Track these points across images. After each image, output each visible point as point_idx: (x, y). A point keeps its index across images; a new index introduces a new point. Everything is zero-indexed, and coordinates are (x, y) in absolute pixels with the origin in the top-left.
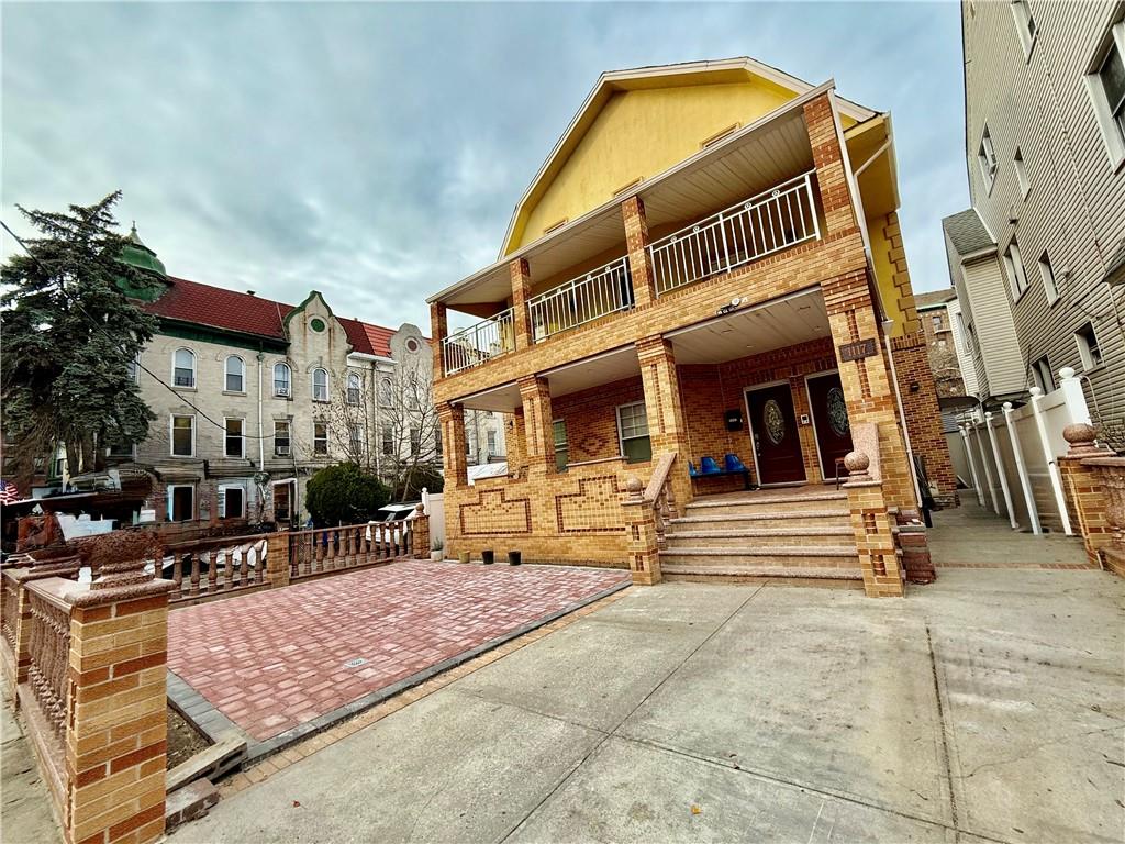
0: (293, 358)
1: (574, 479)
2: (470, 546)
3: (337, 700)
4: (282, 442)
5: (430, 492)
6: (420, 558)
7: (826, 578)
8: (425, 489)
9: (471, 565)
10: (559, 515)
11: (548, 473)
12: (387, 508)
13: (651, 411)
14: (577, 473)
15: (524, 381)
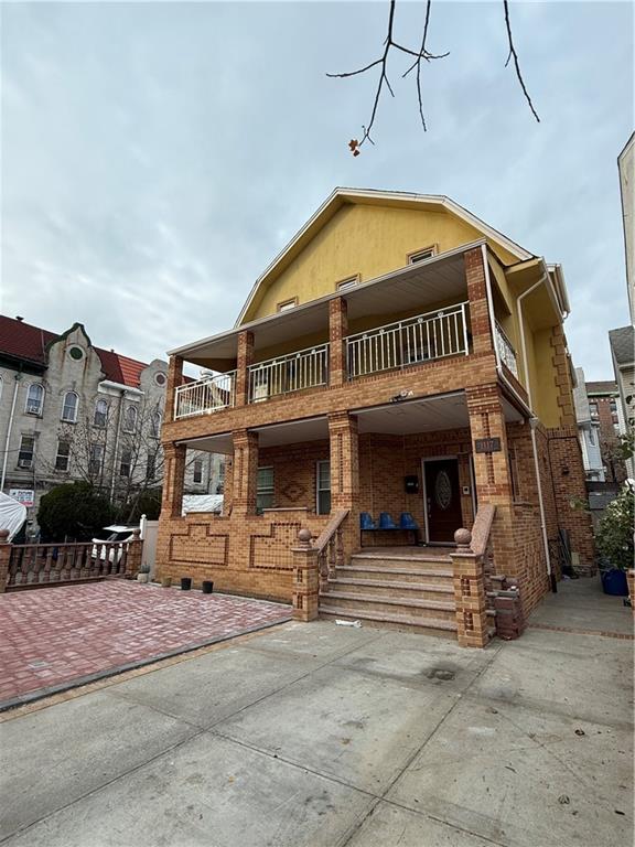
0: (49, 380)
1: (268, 522)
2: (175, 571)
3: (14, 692)
4: (26, 455)
5: (148, 518)
6: (129, 579)
7: (437, 629)
8: (144, 516)
9: (170, 590)
10: (252, 552)
11: (247, 515)
12: (111, 528)
13: (334, 472)
14: (270, 517)
15: (238, 433)
